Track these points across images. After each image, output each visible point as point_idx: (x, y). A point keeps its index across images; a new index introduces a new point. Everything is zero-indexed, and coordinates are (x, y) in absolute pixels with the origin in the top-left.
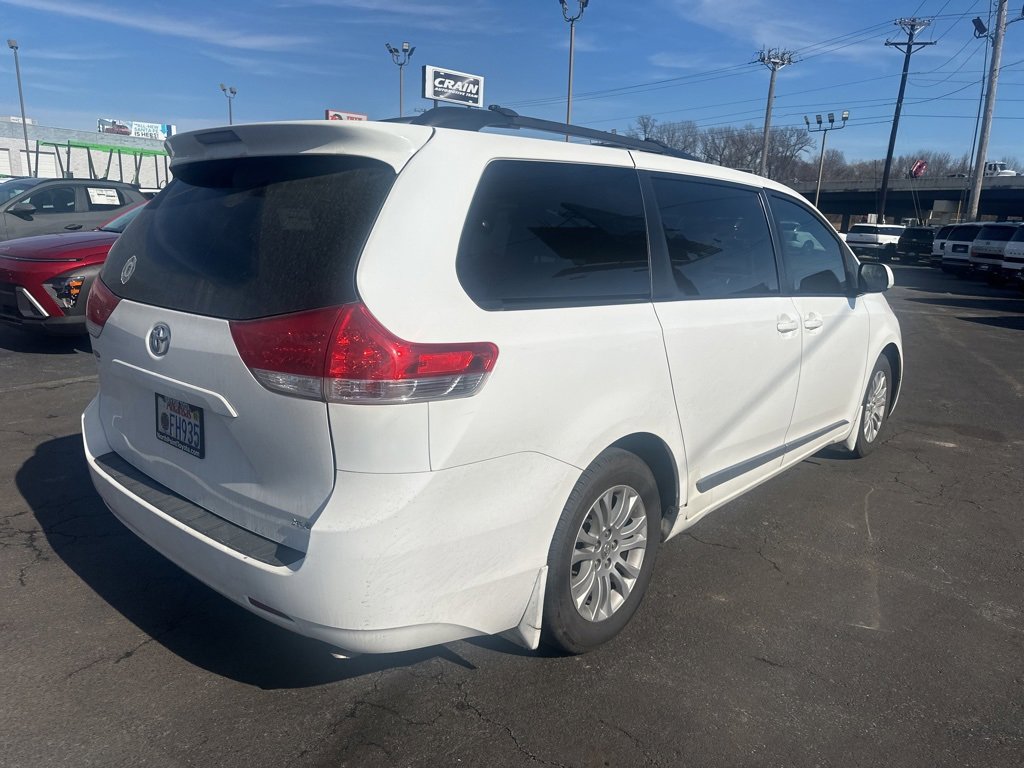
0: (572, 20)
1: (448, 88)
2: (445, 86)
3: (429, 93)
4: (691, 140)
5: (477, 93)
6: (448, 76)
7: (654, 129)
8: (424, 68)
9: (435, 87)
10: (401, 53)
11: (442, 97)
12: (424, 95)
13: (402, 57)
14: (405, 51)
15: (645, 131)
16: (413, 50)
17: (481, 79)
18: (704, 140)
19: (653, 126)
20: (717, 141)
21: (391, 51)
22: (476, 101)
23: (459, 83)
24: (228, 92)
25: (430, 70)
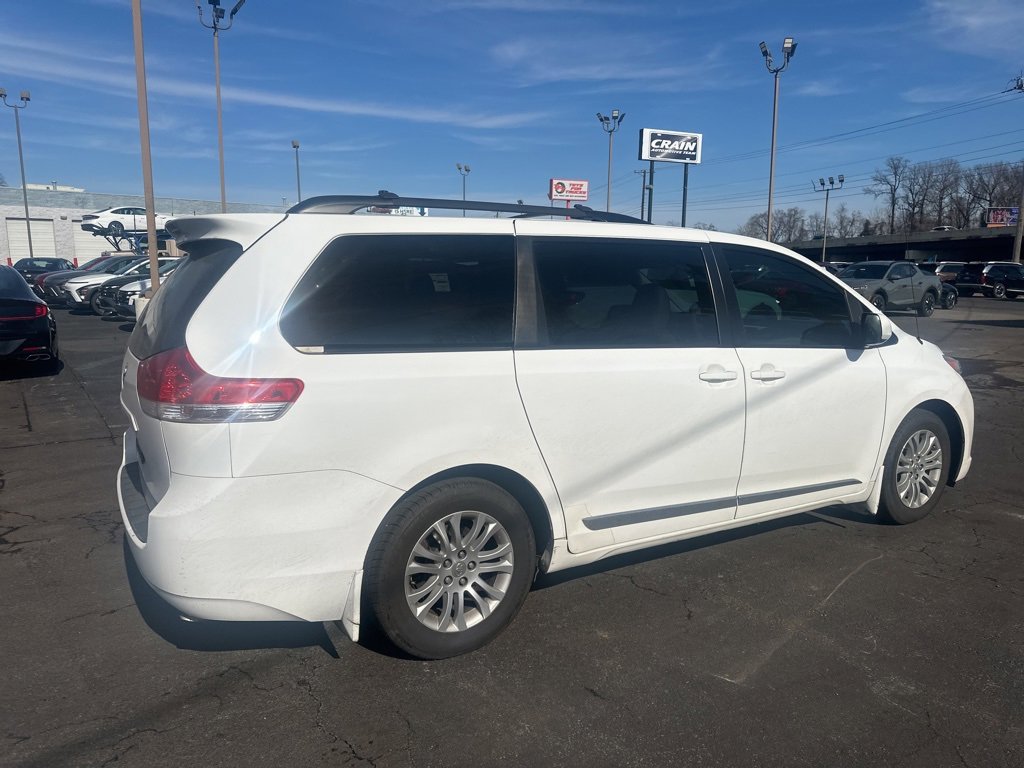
0: (777, 71)
1: (664, 148)
2: (662, 146)
3: (646, 155)
4: (952, 179)
5: (695, 150)
6: (665, 137)
7: (906, 170)
8: (641, 132)
9: (652, 148)
10: (612, 121)
11: (658, 158)
12: (640, 158)
13: (612, 124)
14: (615, 118)
15: (896, 174)
16: (623, 116)
17: (700, 137)
18: (969, 177)
19: (905, 167)
20: (986, 179)
21: (601, 120)
22: (693, 157)
23: (676, 143)
24: (463, 170)
25: (647, 133)
